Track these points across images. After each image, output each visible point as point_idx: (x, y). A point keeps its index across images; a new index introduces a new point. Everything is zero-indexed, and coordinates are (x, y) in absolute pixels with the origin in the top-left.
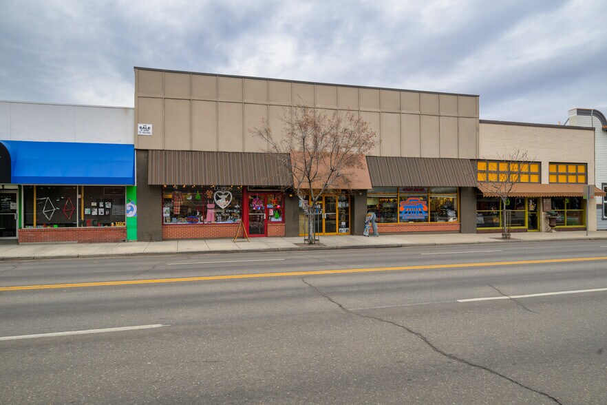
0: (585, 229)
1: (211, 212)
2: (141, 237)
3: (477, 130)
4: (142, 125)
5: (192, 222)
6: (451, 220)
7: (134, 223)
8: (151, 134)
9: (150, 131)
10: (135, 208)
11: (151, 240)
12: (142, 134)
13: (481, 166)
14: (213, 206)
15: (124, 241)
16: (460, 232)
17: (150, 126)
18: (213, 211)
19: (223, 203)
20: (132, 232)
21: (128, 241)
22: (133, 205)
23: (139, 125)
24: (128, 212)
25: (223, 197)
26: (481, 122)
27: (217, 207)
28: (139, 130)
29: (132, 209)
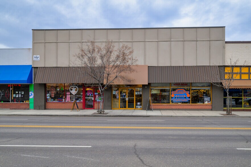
1: (68, 96)
2: (36, 107)
3: (224, 47)
4: (35, 56)
5: (60, 101)
6: (206, 103)
7: (33, 101)
8: (39, 60)
9: (39, 58)
10: (33, 94)
11: (40, 109)
12: (35, 60)
13: (227, 70)
14: (69, 93)
15: (28, 109)
16: (212, 110)
17: (39, 56)
18: (70, 96)
19: (74, 92)
20: (32, 105)
21: (30, 109)
22: (32, 93)
23: (34, 56)
24: (30, 95)
25: (74, 89)
26: (226, 42)
27: (71, 94)
28: (34, 58)
29: (32, 95)
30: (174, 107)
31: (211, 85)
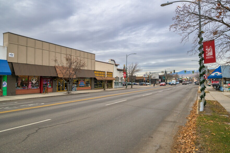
0: (112, 88)
1: (30, 85)
2: (8, 95)
3: (95, 63)
4: (10, 54)
5: (24, 88)
6: (89, 86)
7: (6, 89)
8: (14, 57)
9: (13, 56)
10: (6, 84)
11: (12, 95)
12: (10, 57)
13: (95, 72)
14: (31, 83)
15: (2, 96)
16: (91, 89)
17: (13, 54)
18: (31, 84)
19: (34, 82)
20: (5, 93)
21: (3, 96)
22: (5, 82)
23: (9, 53)
24: (4, 85)
25: (34, 80)
26: (96, 61)
27: (32, 83)
28: (9, 55)
29: (5, 84)
30: (80, 89)
31: (91, 78)
